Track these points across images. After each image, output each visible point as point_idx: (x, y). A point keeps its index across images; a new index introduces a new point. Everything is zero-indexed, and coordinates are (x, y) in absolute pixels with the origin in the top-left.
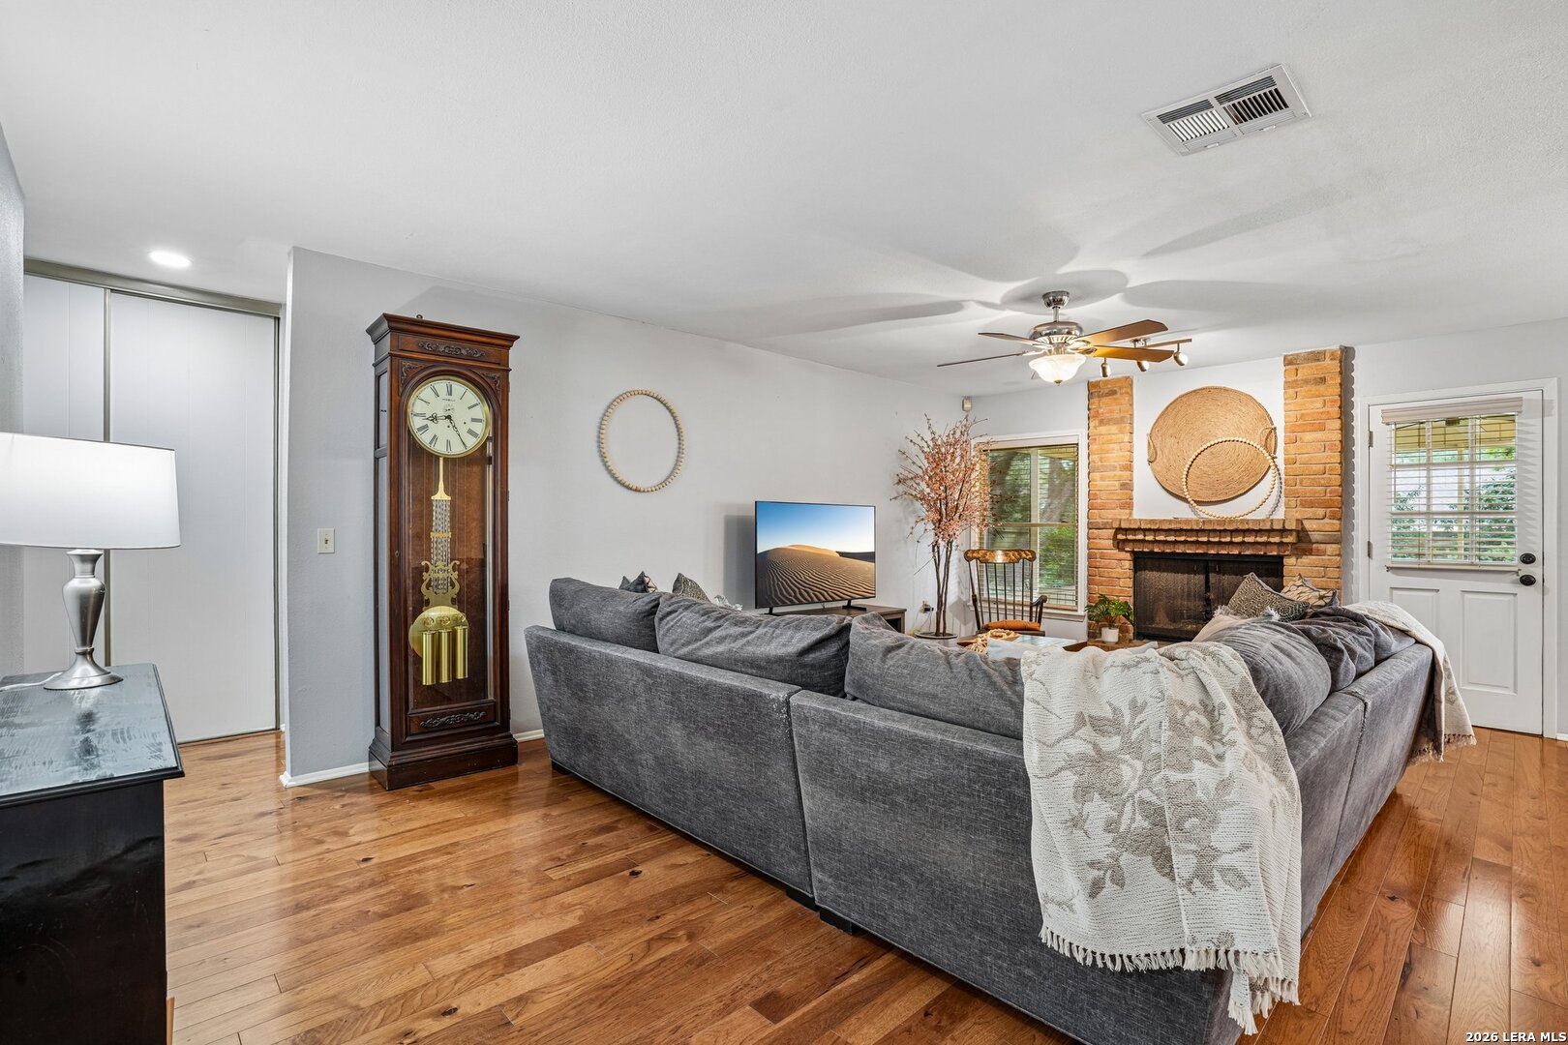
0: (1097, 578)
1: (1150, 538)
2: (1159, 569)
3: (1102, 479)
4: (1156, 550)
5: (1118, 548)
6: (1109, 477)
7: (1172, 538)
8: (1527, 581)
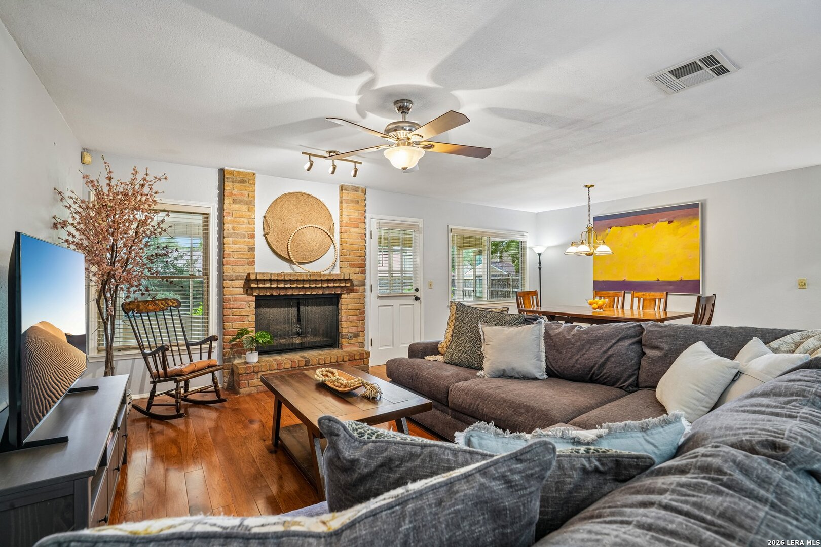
0: (231, 316)
1: (274, 286)
2: (269, 307)
3: (234, 243)
4: (275, 294)
5: (247, 294)
6: (239, 242)
7: (288, 286)
8: (417, 299)
